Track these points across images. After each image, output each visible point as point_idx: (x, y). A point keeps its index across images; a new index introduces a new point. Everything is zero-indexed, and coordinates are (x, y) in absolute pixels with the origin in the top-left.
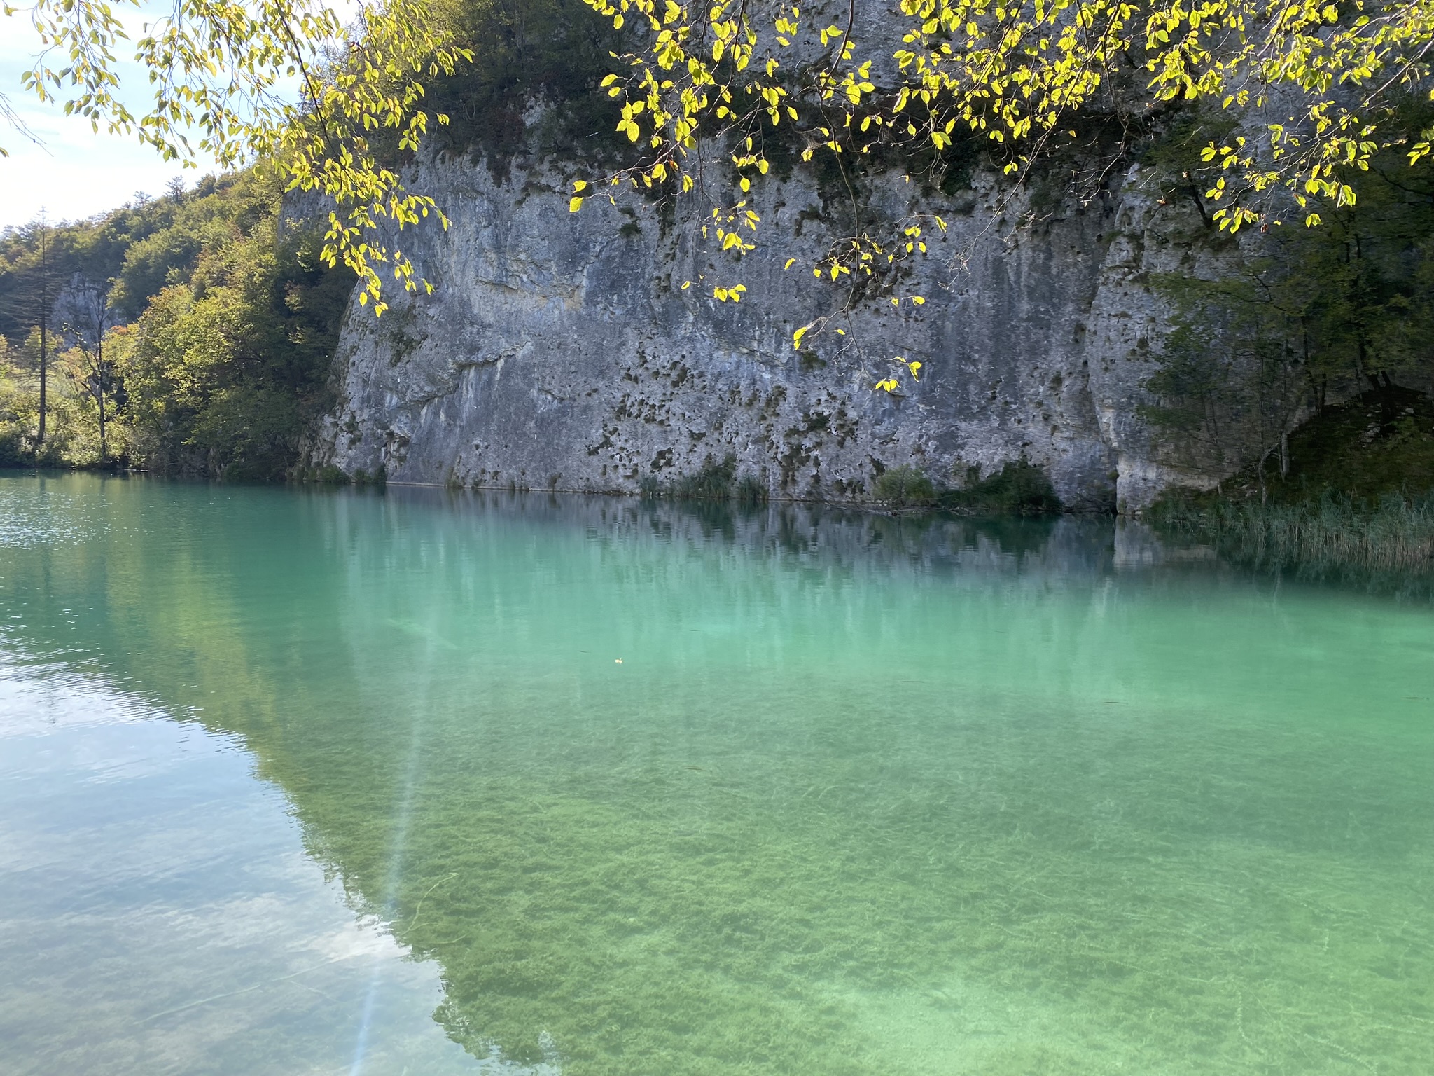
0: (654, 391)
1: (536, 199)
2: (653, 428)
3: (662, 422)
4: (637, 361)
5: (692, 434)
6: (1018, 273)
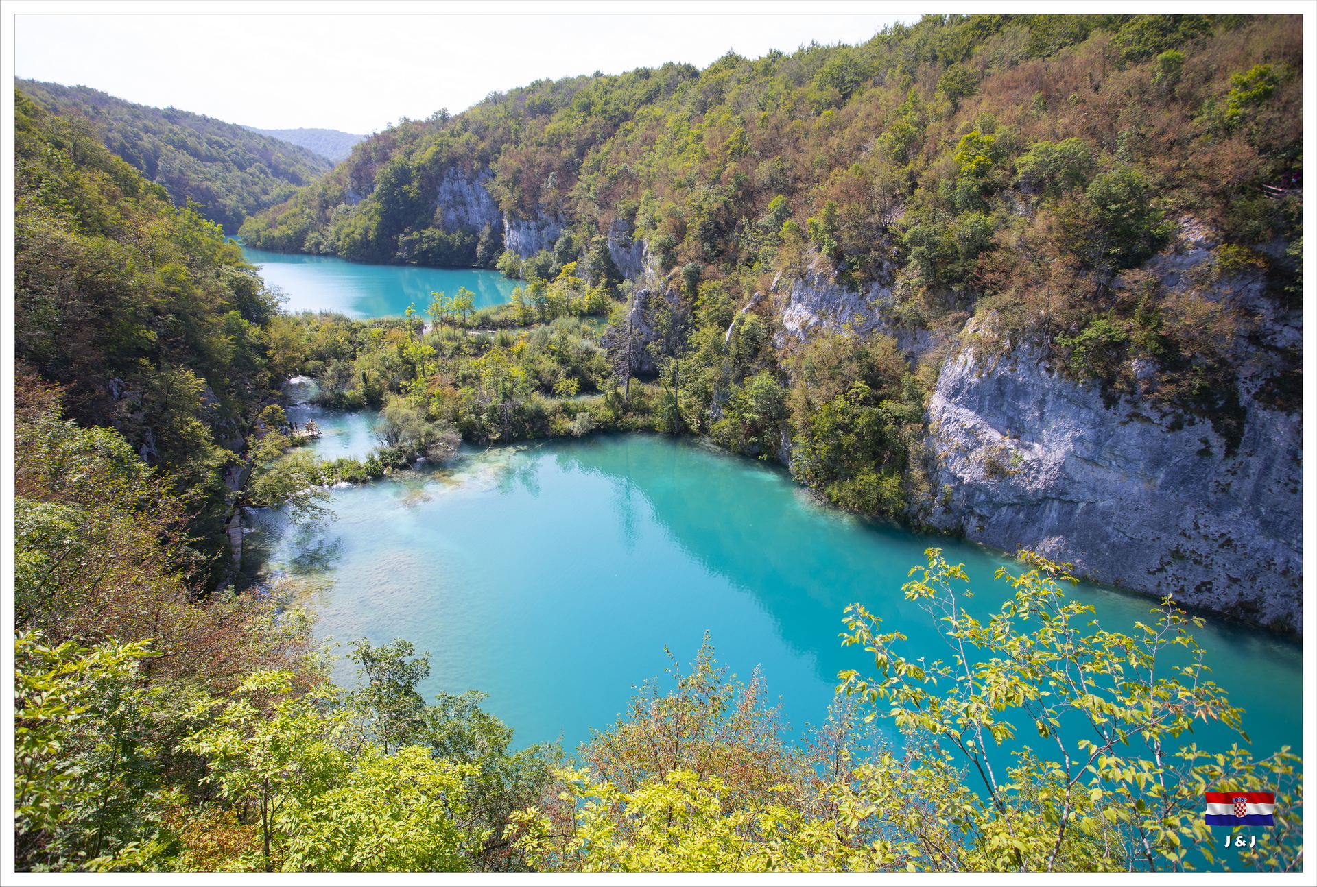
0: (1203, 548)
1: (1137, 426)
2: (1200, 569)
3: (1206, 566)
4: (1192, 526)
5: (1230, 578)
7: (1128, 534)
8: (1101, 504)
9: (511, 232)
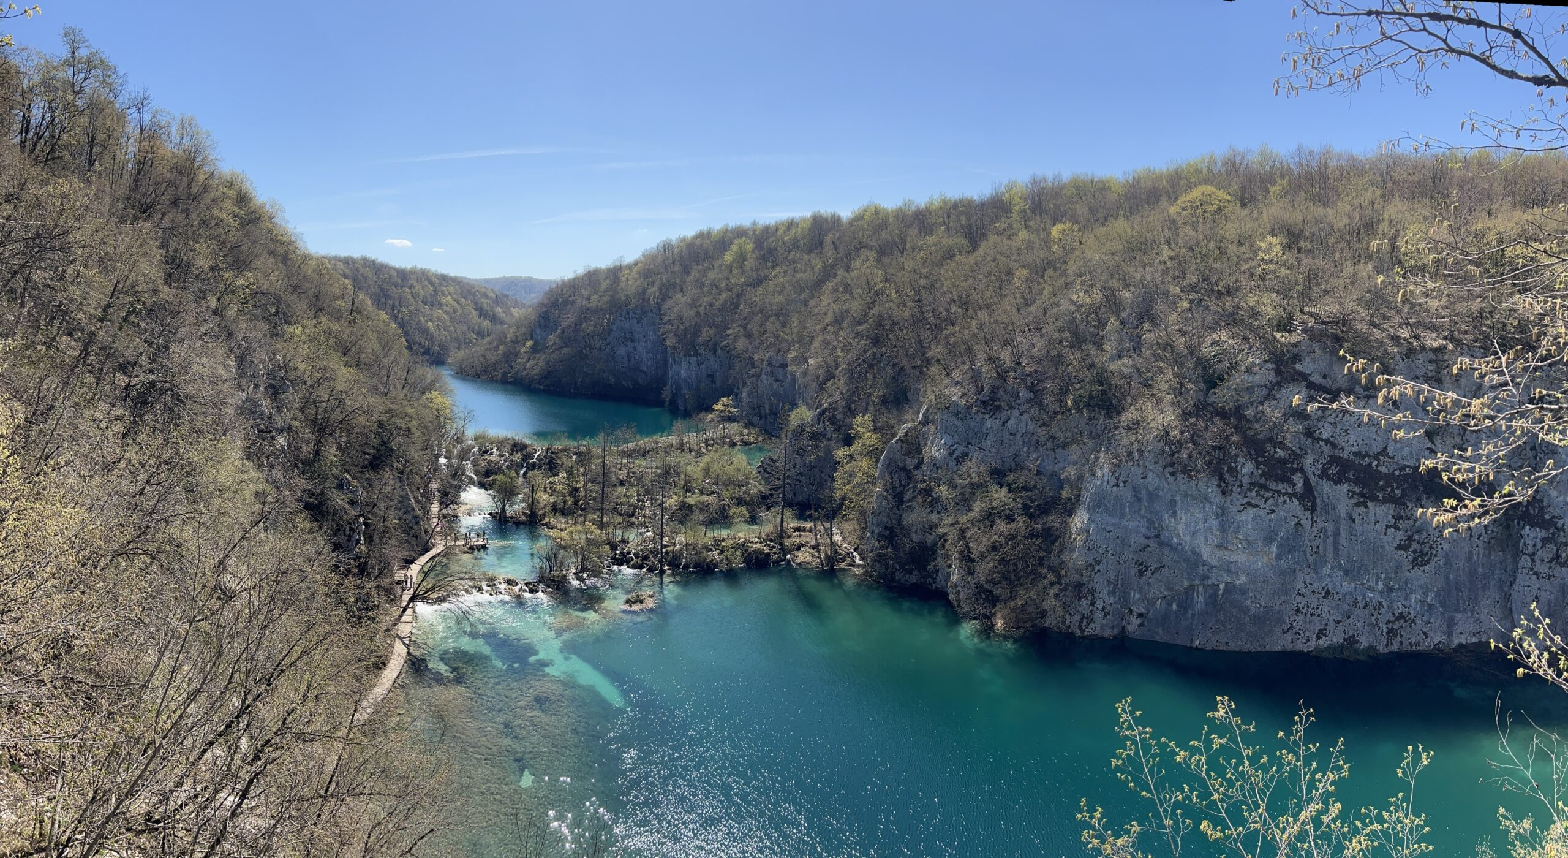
0: (1314, 601)
1: (1251, 511)
2: (1315, 619)
3: (1319, 616)
4: (1303, 586)
5: (1335, 621)
6: (1478, 558)
7: (1263, 604)
8: (1238, 583)
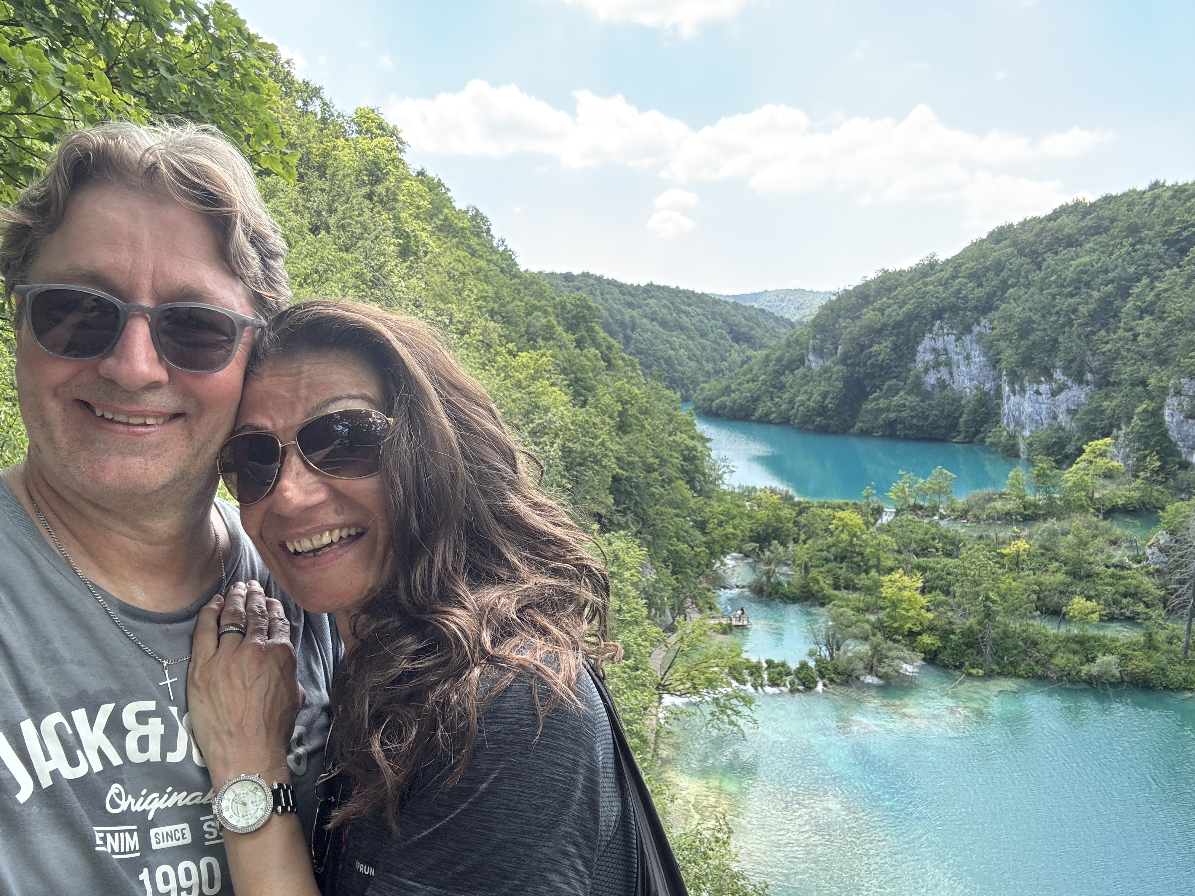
9: (1012, 398)
